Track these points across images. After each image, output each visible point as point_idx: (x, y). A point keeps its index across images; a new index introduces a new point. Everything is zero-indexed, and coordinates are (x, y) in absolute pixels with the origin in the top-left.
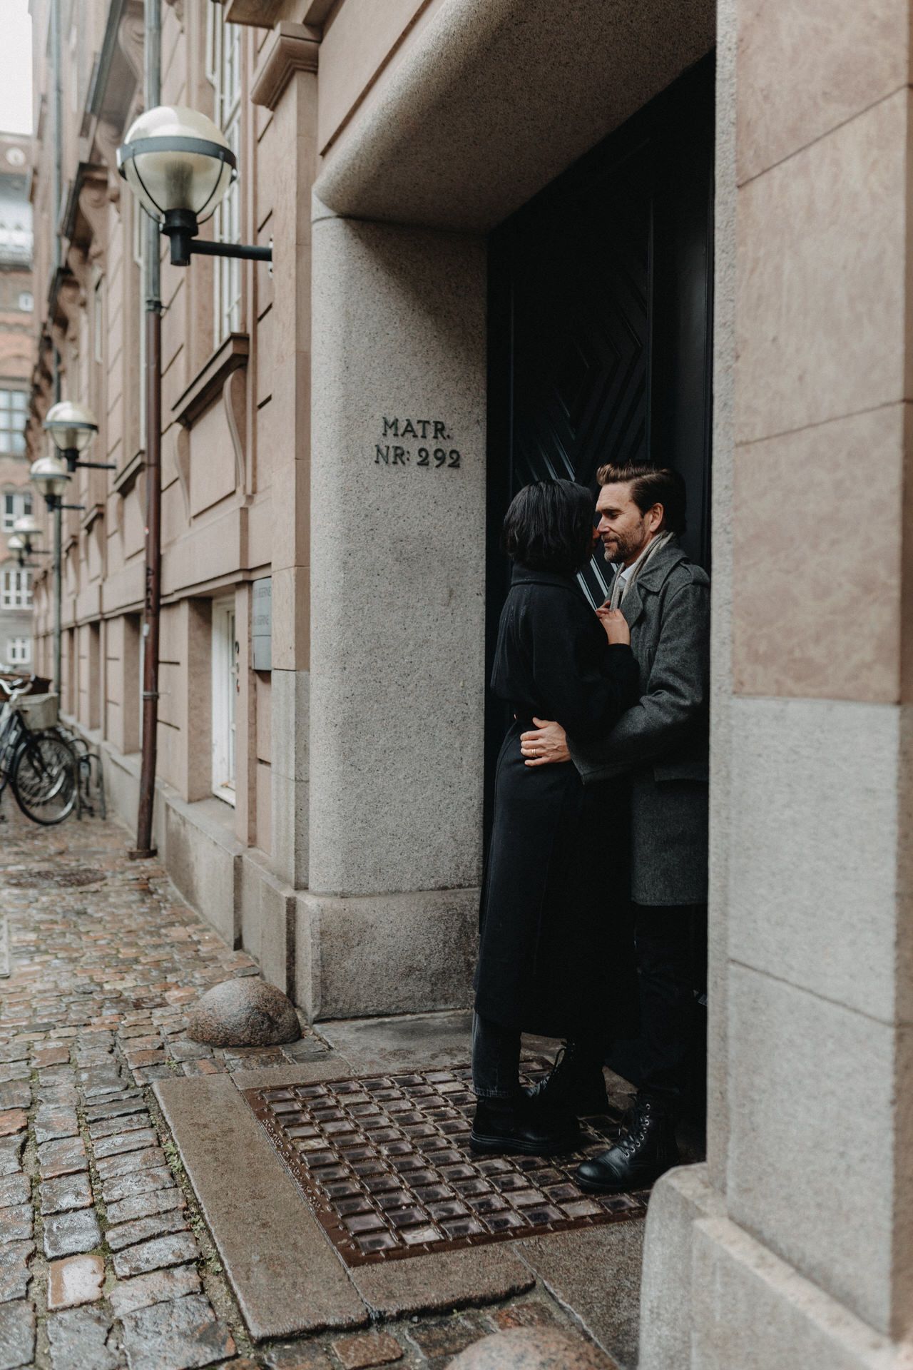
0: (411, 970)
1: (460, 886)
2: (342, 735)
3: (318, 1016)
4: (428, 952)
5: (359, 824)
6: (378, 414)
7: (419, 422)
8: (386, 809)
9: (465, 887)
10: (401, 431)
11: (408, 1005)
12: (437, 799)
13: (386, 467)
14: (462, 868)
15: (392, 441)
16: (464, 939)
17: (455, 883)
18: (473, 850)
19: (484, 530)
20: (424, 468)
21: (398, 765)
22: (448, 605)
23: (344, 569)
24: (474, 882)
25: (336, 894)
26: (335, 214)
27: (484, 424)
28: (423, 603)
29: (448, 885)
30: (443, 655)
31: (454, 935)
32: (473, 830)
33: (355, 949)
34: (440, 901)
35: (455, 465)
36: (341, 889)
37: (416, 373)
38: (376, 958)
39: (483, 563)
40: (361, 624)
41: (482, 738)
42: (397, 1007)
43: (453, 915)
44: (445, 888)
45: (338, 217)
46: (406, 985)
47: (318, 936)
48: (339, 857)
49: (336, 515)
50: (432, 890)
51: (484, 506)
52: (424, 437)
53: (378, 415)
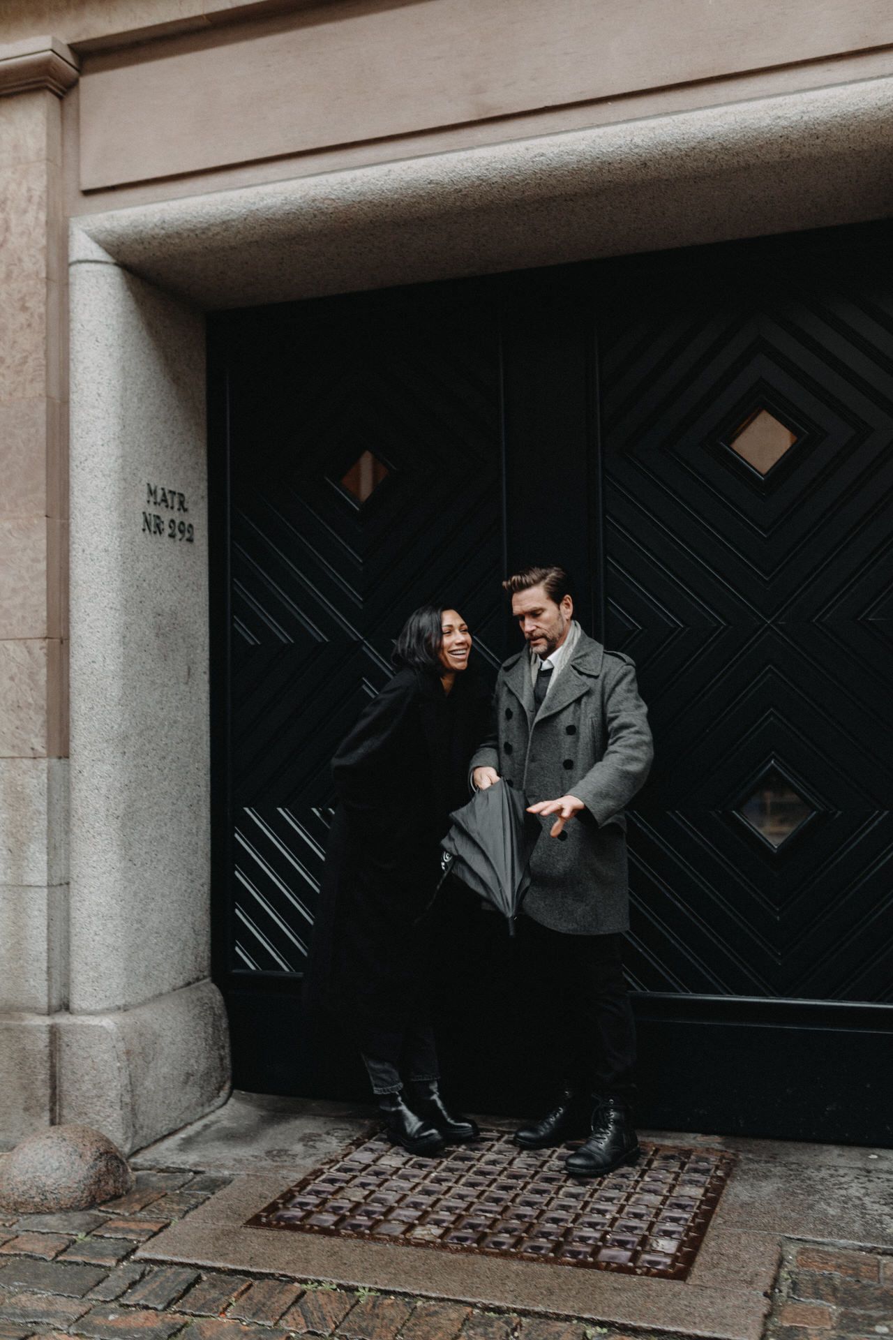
0: (188, 1075)
1: (198, 980)
2: (124, 825)
3: (131, 1149)
4: (197, 1054)
5: (136, 926)
6: (144, 479)
7: (170, 492)
8: (152, 905)
9: (201, 980)
10: (159, 500)
11: (187, 1116)
12: (184, 888)
13: (149, 538)
14: (199, 959)
15: (152, 510)
16: (216, 1031)
17: (195, 977)
18: (205, 939)
19: (207, 608)
20: (172, 540)
21: (160, 856)
22: (187, 683)
23: (124, 644)
24: (206, 974)
25: (119, 1008)
26: (114, 261)
27: (206, 500)
28: (173, 681)
29: (191, 980)
30: (186, 736)
31: (210, 1030)
32: (205, 918)
33: (151, 1065)
34: (194, 997)
35: (190, 540)
36: (123, 1002)
37: (167, 442)
38: (165, 1070)
39: (207, 641)
40: (134, 704)
41: (209, 820)
42: (182, 1120)
43: (206, 1010)
44: (189, 984)
45: (116, 264)
46: (186, 1093)
47: (124, 1057)
48: (122, 965)
49: (117, 584)
50: (182, 987)
51: (207, 583)
52: (172, 508)
53: (144, 482)
